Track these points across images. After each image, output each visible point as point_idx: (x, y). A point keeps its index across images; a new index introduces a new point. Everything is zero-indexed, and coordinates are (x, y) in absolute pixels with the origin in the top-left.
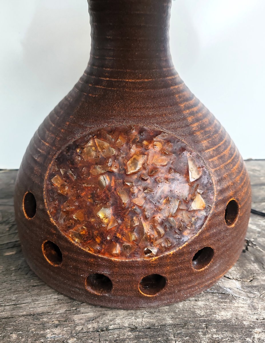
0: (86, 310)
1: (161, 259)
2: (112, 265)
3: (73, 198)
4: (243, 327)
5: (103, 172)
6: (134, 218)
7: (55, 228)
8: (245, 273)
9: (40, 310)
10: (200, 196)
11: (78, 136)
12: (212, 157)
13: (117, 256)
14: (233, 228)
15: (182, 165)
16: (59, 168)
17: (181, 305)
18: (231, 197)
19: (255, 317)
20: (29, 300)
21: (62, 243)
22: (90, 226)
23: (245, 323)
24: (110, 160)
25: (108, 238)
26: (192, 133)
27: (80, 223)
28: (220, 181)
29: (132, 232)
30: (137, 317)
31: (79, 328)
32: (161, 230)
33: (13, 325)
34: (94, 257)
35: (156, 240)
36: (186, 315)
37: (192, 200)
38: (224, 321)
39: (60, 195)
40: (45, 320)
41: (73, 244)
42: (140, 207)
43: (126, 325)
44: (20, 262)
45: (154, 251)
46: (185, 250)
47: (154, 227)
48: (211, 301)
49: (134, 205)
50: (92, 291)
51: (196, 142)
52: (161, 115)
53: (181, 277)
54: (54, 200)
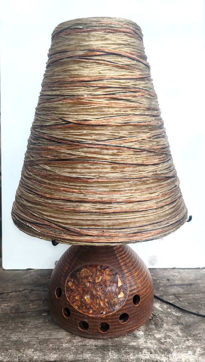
0: (78, 338)
1: (106, 316)
2: (89, 318)
3: (76, 291)
4: (139, 348)
5: (87, 281)
6: (98, 300)
7: (69, 302)
8: (148, 329)
9: (60, 337)
10: (122, 292)
11: (79, 267)
12: (128, 277)
13: (91, 314)
14: (137, 306)
15: (116, 280)
16: (71, 279)
17: (116, 339)
18: (136, 293)
19: (146, 345)
20: (55, 333)
21: (71, 308)
22: (82, 302)
23: (140, 347)
24: (90, 277)
25: (88, 307)
26: (120, 267)
27: (78, 301)
28: (131, 287)
29: (96, 305)
30: (98, 342)
31: (75, 344)
32: (107, 305)
33: (50, 342)
34: (82, 314)
35: (105, 308)
36: (118, 343)
37: (119, 294)
38: (132, 346)
39: (71, 289)
40: (62, 341)
41: (75, 309)
42: (99, 295)
43: (94, 344)
44: (50, 318)
45: (104, 313)
46: (116, 313)
47: (104, 304)
48: (129, 338)
49: (98, 294)
50: (81, 329)
51: (122, 271)
52: (109, 260)
53: (115, 325)
54: (69, 291)
